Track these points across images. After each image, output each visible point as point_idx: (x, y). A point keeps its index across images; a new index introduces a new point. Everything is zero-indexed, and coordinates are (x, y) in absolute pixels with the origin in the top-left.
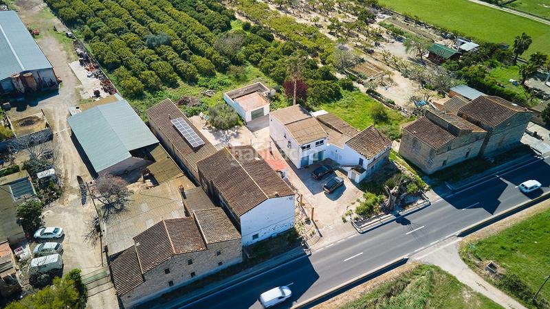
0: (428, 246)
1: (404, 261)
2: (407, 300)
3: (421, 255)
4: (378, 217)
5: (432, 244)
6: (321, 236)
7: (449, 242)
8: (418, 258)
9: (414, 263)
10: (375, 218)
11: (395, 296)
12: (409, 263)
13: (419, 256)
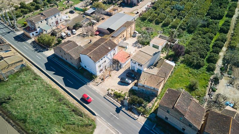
0: (107, 122)
1: (94, 114)
2: (73, 117)
3: (100, 120)
4: (117, 101)
5: (108, 123)
6: (97, 85)
7: (113, 131)
8: (98, 119)
9: (95, 118)
10: (116, 100)
11: (74, 113)
12: (94, 116)
13: (99, 120)
